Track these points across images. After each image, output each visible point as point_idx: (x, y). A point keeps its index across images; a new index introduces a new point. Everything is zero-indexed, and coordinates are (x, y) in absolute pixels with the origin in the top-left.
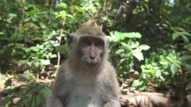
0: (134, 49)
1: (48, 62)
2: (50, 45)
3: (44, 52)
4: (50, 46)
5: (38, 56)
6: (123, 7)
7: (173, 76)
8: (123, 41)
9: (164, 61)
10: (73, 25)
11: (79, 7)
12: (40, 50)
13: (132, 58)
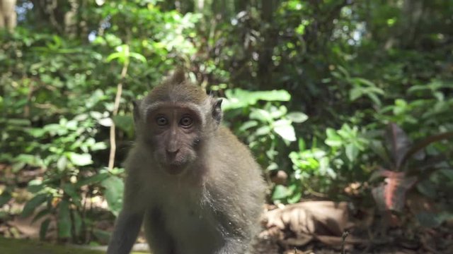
0: (276, 120)
1: (86, 160)
2: (92, 122)
3: (77, 138)
4: (92, 125)
5: (63, 146)
6: (253, 39)
7: (351, 167)
8: (254, 106)
9: (334, 140)
10: (141, 80)
11: (150, 41)
12: (70, 131)
13: (272, 137)
